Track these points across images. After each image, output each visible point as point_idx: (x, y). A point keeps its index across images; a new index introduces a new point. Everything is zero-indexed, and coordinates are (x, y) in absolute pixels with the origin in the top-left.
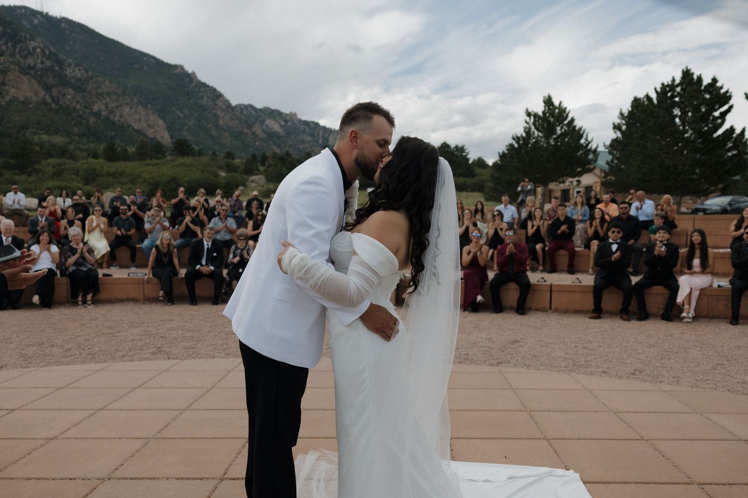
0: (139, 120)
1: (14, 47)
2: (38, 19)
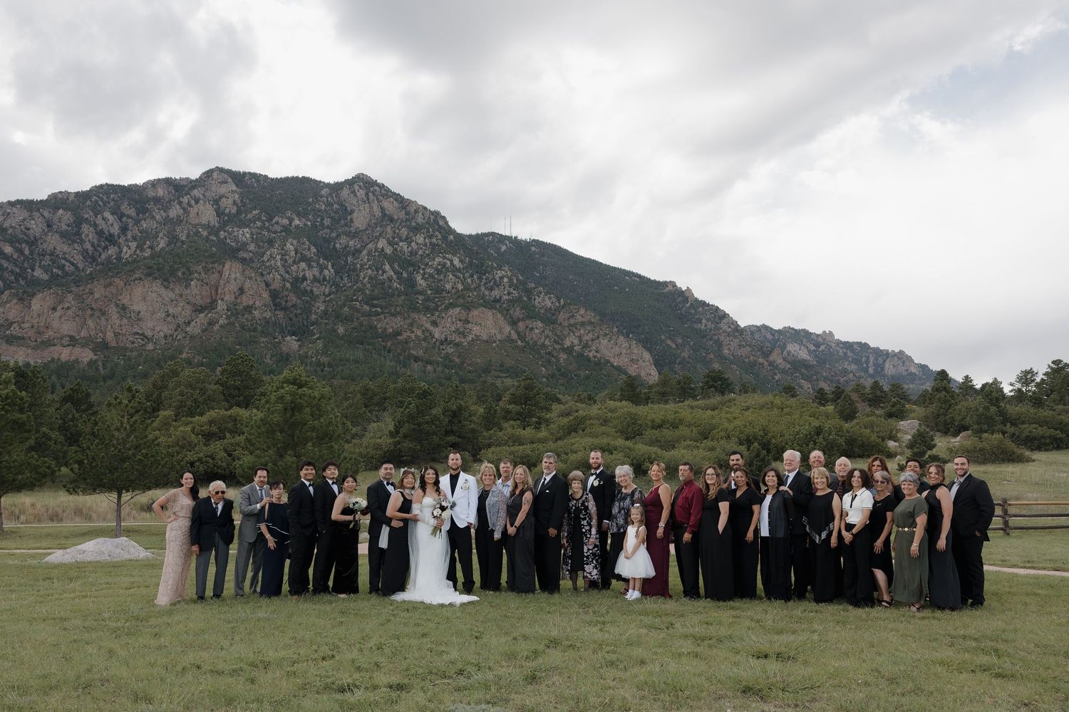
2: (506, 245)
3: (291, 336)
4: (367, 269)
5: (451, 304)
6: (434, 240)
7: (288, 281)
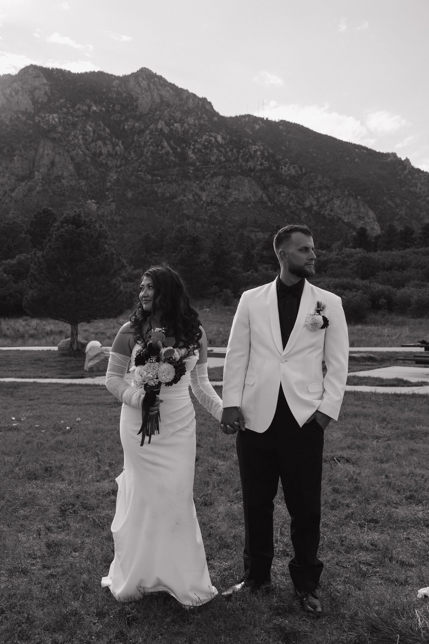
0: (350, 213)
1: (238, 152)
2: (259, 125)
3: (91, 199)
4: (149, 146)
5: (215, 173)
6: (202, 121)
7: (88, 156)
